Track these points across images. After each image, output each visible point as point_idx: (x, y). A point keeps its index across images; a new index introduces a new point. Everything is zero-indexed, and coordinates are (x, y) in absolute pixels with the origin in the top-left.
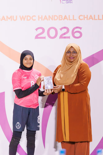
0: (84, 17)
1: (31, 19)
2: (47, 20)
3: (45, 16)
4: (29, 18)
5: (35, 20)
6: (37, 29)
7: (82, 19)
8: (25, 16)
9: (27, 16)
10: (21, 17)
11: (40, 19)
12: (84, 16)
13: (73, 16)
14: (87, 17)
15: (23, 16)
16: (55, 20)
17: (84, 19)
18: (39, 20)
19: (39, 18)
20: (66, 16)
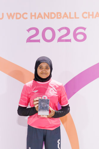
0: (89, 15)
1: (22, 18)
2: (42, 18)
3: (40, 13)
4: (18, 16)
5: (27, 18)
6: (29, 30)
7: (86, 18)
8: (14, 13)
9: (17, 14)
10: (9, 15)
11: (33, 17)
12: (89, 13)
13: (75, 13)
14: (93, 15)
15: (11, 14)
16: (51, 18)
17: (89, 18)
18: (31, 18)
19: (31, 16)
20: (65, 13)
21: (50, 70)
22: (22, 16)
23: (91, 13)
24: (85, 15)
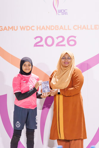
0: (78, 27)
2: (45, 30)
3: (43, 26)
4: (28, 28)
5: (34, 30)
6: (35, 38)
7: (76, 29)
8: (25, 26)
9: (27, 26)
10: (22, 27)
11: (39, 29)
12: (78, 26)
13: (68, 26)
14: (81, 27)
15: (23, 26)
16: (51, 29)
17: (78, 29)
18: (37, 30)
19: (37, 28)
20: (61, 26)
21: (31, 66)
22: (31, 28)
23: (79, 26)
24: (76, 27)
